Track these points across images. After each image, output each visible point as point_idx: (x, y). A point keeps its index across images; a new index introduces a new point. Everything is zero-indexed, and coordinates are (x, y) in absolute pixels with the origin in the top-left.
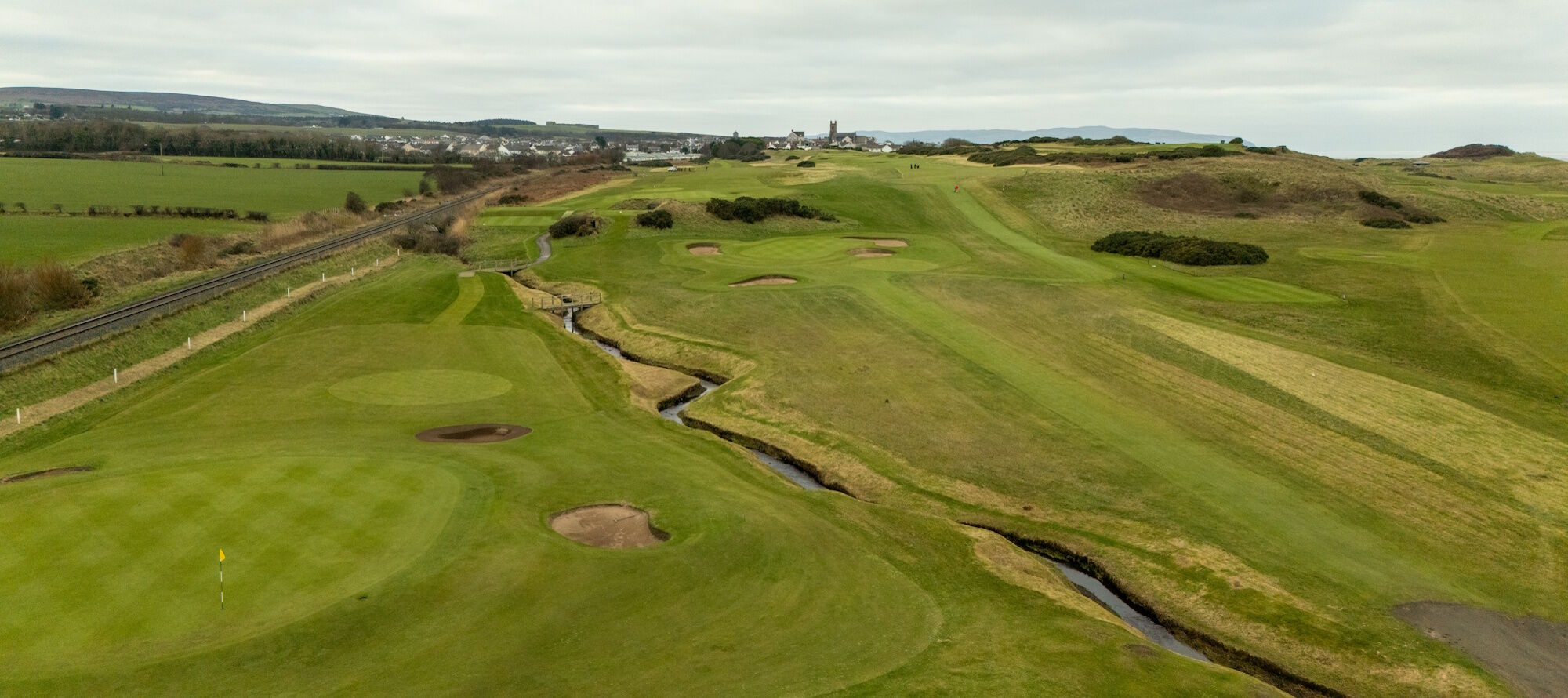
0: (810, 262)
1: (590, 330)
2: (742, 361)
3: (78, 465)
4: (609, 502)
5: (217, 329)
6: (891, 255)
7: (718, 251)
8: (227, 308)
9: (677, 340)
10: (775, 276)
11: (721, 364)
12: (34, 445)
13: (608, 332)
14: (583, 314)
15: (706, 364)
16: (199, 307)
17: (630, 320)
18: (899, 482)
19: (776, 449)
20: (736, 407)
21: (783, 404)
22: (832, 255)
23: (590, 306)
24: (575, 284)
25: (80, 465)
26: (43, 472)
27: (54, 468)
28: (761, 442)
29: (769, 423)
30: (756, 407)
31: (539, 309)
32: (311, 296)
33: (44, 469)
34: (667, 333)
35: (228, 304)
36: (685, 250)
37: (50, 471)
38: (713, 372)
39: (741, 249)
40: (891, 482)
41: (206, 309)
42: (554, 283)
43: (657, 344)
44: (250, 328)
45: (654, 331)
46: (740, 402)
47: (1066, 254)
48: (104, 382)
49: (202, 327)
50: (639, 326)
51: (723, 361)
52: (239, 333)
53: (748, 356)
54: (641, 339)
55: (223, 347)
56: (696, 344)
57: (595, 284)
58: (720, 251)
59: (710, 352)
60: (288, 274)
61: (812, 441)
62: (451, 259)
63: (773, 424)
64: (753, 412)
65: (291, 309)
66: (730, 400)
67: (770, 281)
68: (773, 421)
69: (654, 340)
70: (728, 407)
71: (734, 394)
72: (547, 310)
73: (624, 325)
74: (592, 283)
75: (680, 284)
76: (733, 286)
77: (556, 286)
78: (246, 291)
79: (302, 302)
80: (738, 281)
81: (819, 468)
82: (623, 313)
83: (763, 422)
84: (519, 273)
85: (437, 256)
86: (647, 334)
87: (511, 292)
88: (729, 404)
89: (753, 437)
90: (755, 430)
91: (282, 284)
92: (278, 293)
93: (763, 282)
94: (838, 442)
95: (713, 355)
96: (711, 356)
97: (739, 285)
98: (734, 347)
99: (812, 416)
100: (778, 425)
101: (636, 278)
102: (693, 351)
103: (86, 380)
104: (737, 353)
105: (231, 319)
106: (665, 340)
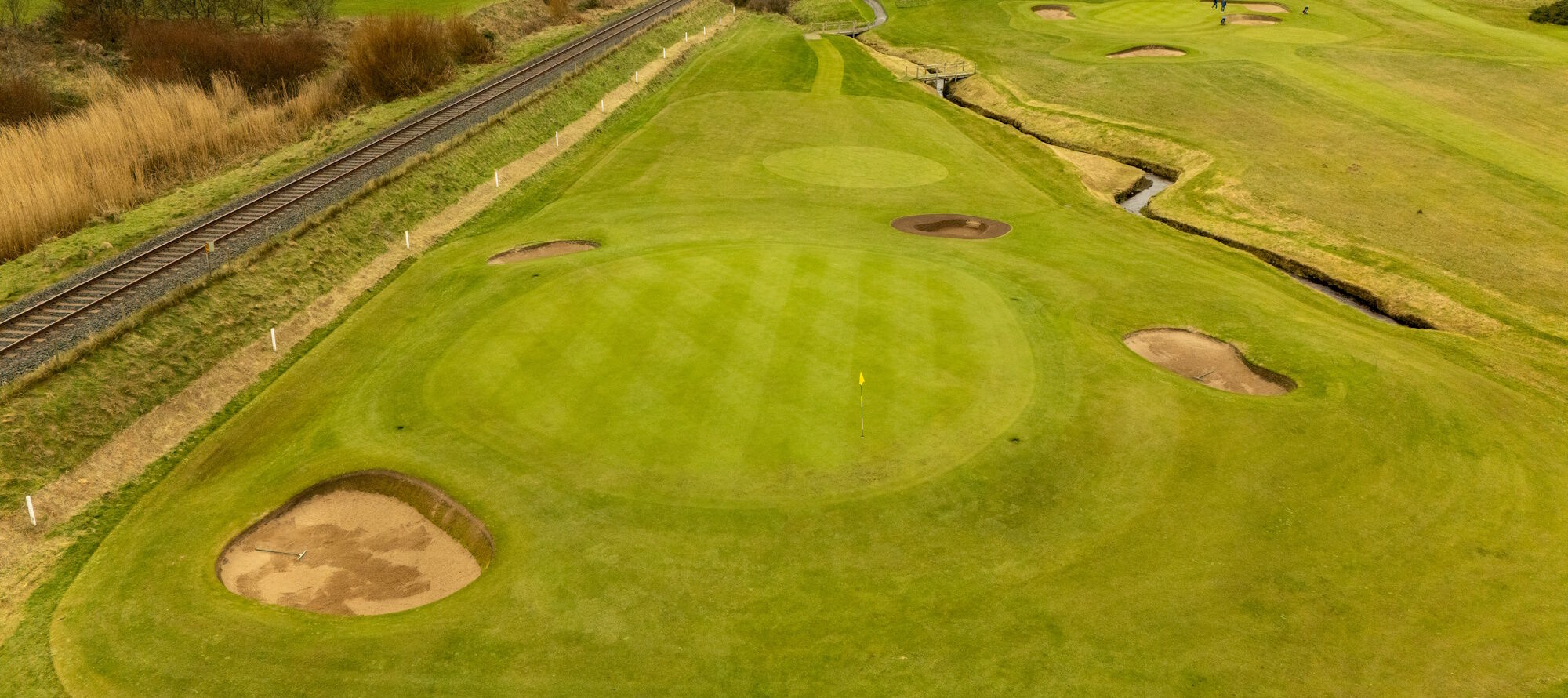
0: (1183, 30)
1: (975, 104)
2: (1188, 151)
3: (579, 238)
4: (1173, 327)
5: (618, 90)
6: (1273, 23)
7: (1068, 15)
8: (618, 68)
9: (1094, 122)
10: (1157, 47)
11: (1158, 152)
12: (522, 212)
13: (998, 106)
14: (958, 85)
15: (1138, 152)
16: (597, 66)
17: (1021, 95)
18: (1505, 321)
19: (1299, 265)
20: (1217, 208)
21: (1282, 208)
22: (1205, 23)
23: (965, 77)
24: (931, 50)
25: (581, 239)
26: (548, 244)
27: (557, 240)
28: (1274, 255)
29: (1274, 232)
30: (1245, 210)
31: (914, 79)
32: (683, 57)
33: (549, 241)
34: (1076, 113)
35: (617, 64)
36: (1031, 12)
37: (554, 242)
38: (1151, 161)
39: (1092, 13)
40: (1494, 321)
41: (601, 69)
42: (907, 49)
43: (1070, 125)
44: (644, 90)
45: (1060, 110)
46: (1222, 202)
47: (1498, 24)
48: (548, 145)
49: (606, 88)
50: (1032, 103)
51: (1160, 150)
52: (636, 96)
53: (1194, 146)
54: (1046, 118)
55: (629, 110)
56: (1121, 127)
57: (956, 52)
58: (1071, 15)
59: (1141, 139)
60: (653, 32)
61: (1348, 259)
62: (785, 18)
63: (1281, 234)
64: (1243, 216)
65: (670, 71)
66: (1208, 200)
67: (1150, 53)
68: (1278, 229)
69: (1063, 121)
70: (1208, 208)
71: (1209, 192)
72: (921, 80)
73: (1014, 100)
74: (952, 50)
75: (1048, 53)
76: (1110, 57)
77: (909, 52)
78: (627, 49)
79: (677, 63)
80: (1115, 51)
81: (1376, 294)
82: (1008, 87)
83: (1265, 229)
84: (860, 35)
85: (771, 14)
86: (1051, 113)
87: (871, 59)
88: (1207, 204)
89: (1261, 248)
90: (1259, 239)
91: (653, 44)
92: (653, 53)
93: (1142, 53)
94: (1389, 262)
95: (1146, 142)
96: (1143, 142)
97: (1116, 56)
98: (1169, 133)
99: (1332, 227)
100: (1289, 235)
101: (994, 45)
102: (1120, 135)
103: (532, 143)
104: (1176, 141)
105: (624, 80)
106: (1078, 121)
